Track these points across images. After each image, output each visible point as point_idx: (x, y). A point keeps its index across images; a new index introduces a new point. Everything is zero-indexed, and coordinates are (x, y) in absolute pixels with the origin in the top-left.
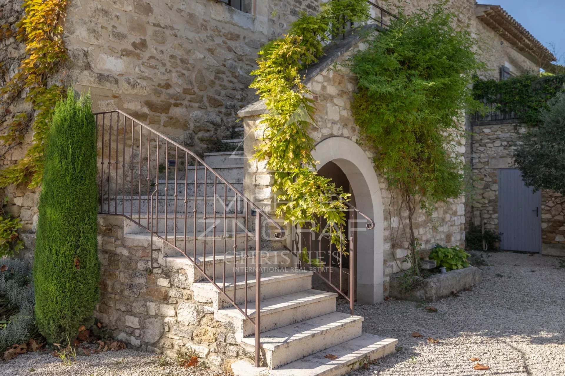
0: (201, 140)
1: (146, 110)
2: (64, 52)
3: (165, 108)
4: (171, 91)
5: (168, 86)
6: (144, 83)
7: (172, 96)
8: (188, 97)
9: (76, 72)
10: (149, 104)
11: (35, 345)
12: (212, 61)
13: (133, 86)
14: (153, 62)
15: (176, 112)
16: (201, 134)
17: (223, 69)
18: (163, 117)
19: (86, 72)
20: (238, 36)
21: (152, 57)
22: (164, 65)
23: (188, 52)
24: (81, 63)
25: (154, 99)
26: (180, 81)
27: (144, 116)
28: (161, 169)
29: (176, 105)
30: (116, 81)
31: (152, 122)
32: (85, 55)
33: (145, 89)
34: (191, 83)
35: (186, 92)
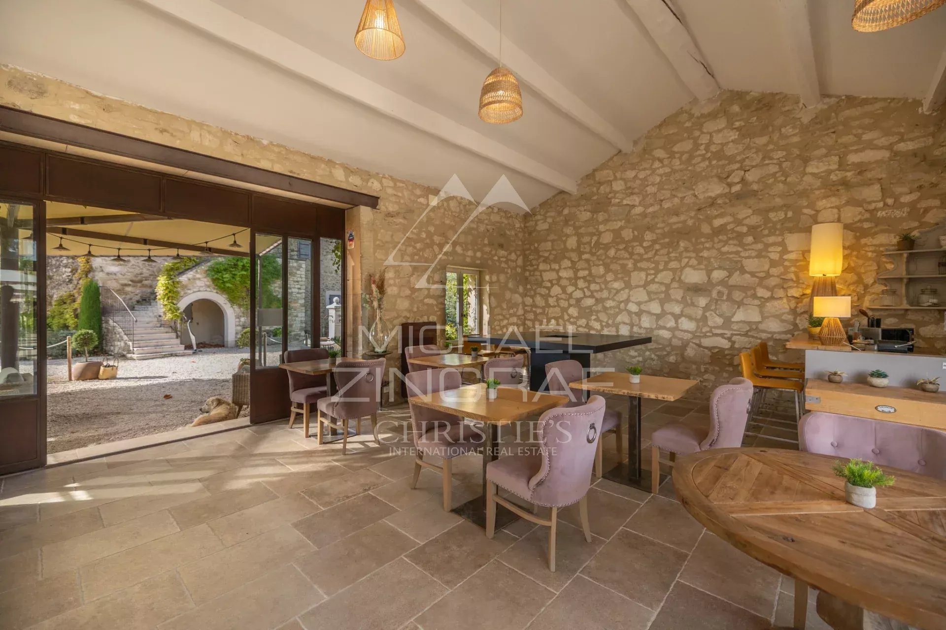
1: (130, 283)
2: (91, 267)
3: (141, 281)
5: (141, 274)
6: (129, 274)
8: (152, 277)
9: (96, 273)
13: (124, 275)
18: (139, 285)
19: (101, 273)
21: (133, 265)
22: (139, 267)
24: (99, 270)
25: (134, 279)
26: (148, 272)
27: (129, 285)
28: (138, 302)
29: (146, 280)
30: (115, 274)
31: (134, 286)
32: (101, 267)
33: (130, 276)
34: (154, 272)
35: (150, 275)
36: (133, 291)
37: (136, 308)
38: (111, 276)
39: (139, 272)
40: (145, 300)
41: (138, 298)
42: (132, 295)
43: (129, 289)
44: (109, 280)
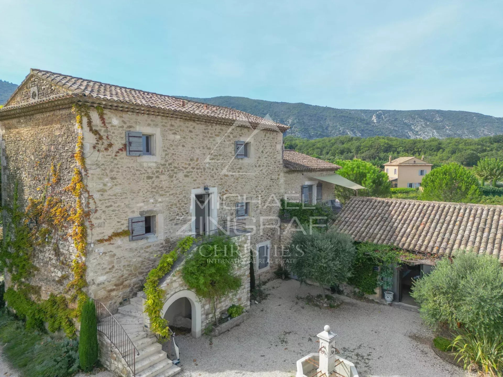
0: (136, 288)
1: (114, 287)
2: (86, 282)
3: (122, 283)
4: (124, 277)
5: (122, 276)
6: (114, 279)
7: (124, 279)
9: (90, 287)
10: (116, 285)
11: (80, 371)
12: (140, 259)
13: (110, 282)
14: (117, 271)
15: (126, 283)
16: (136, 286)
17: (144, 260)
18: (121, 287)
19: (93, 286)
20: (150, 246)
23: (130, 261)
24: (91, 283)
25: (117, 282)
26: (127, 272)
27: (114, 290)
28: (121, 303)
29: (126, 281)
30: (104, 283)
31: (117, 290)
32: (93, 280)
33: (114, 281)
34: (131, 271)
35: (129, 275)
36: (117, 294)
37: (119, 311)
38: (101, 286)
39: (120, 275)
40: (126, 300)
41: (120, 300)
42: (116, 298)
43: (113, 294)
44: (99, 290)
